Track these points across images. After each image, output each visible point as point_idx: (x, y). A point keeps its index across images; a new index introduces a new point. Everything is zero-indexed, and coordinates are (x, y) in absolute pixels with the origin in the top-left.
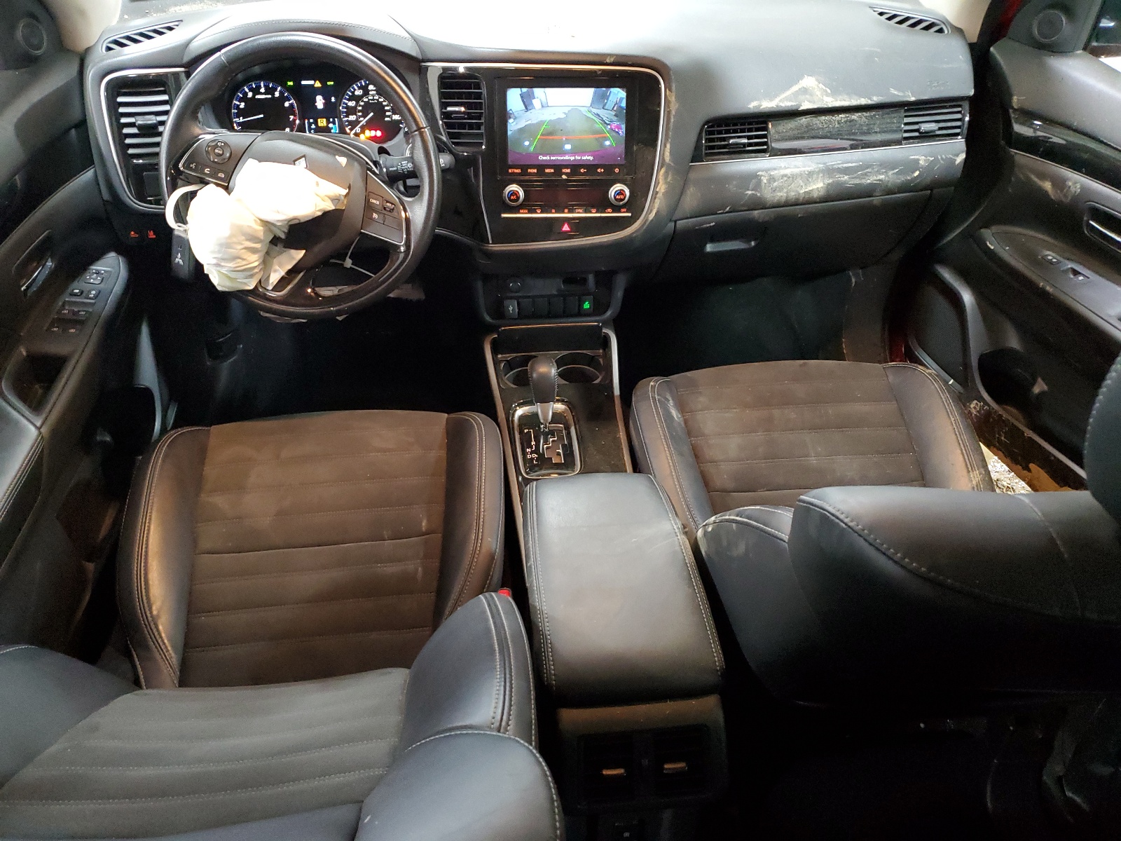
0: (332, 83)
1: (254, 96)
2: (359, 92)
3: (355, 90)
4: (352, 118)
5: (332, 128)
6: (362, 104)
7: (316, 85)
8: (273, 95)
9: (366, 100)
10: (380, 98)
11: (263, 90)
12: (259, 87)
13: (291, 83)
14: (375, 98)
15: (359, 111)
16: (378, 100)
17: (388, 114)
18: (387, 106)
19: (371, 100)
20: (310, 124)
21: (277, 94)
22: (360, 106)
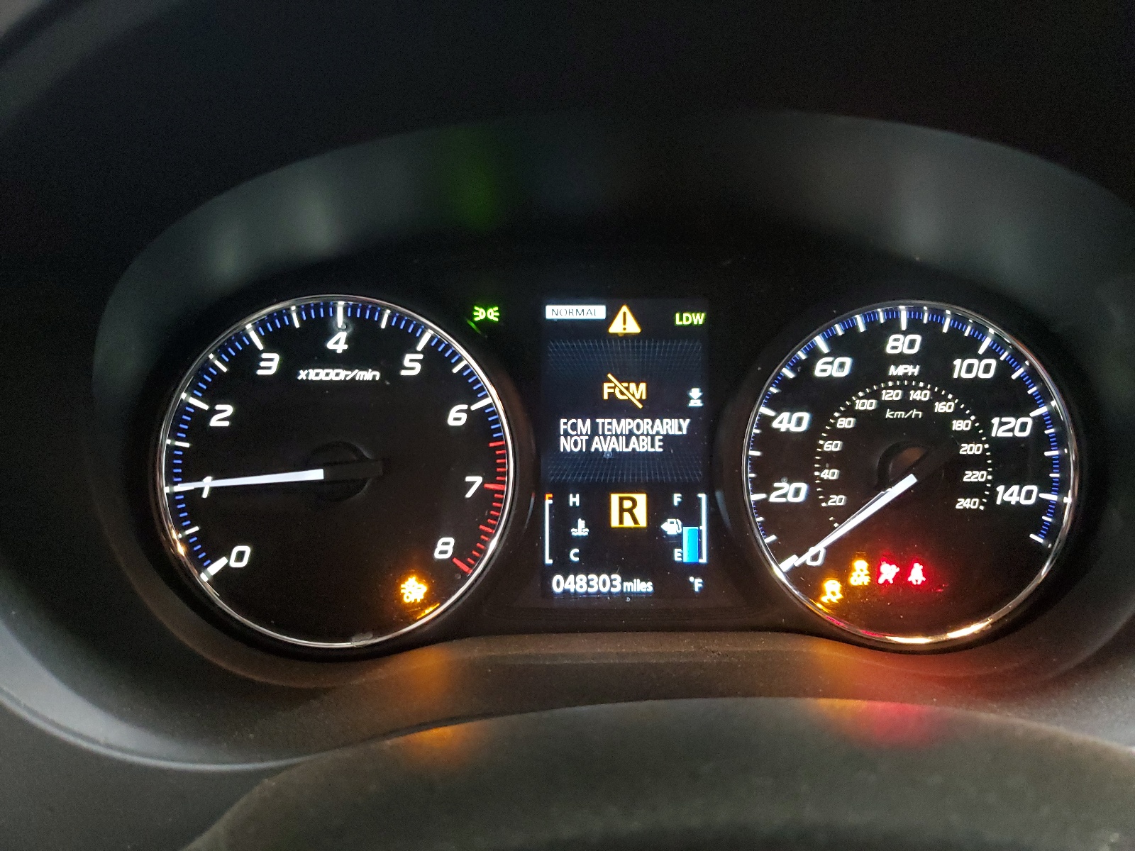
0: (698, 319)
1: (288, 369)
2: (833, 368)
3: (815, 354)
4: (789, 492)
5: (678, 541)
6: (845, 423)
7: (616, 328)
8: (391, 366)
9: (865, 404)
10: (937, 397)
11: (338, 343)
12: (321, 328)
13: (487, 314)
14: (916, 395)
15: (830, 460)
16: (926, 407)
17: (972, 476)
18: (970, 436)
19: (894, 405)
20: (564, 518)
21: (412, 365)
22: (836, 434)
